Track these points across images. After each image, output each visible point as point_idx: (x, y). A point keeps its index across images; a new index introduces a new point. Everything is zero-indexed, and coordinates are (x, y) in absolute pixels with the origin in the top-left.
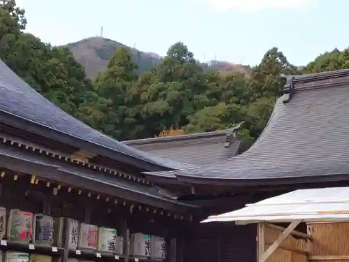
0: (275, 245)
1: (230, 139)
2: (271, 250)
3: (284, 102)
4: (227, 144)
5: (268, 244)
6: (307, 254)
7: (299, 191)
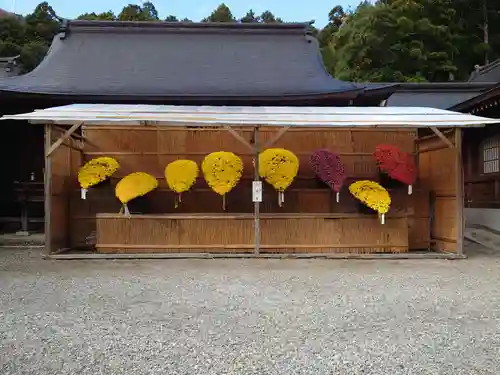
0: (60, 141)
1: (10, 66)
2: (56, 145)
3: (61, 39)
4: (8, 69)
5: (53, 141)
6: (81, 151)
7: (75, 105)
